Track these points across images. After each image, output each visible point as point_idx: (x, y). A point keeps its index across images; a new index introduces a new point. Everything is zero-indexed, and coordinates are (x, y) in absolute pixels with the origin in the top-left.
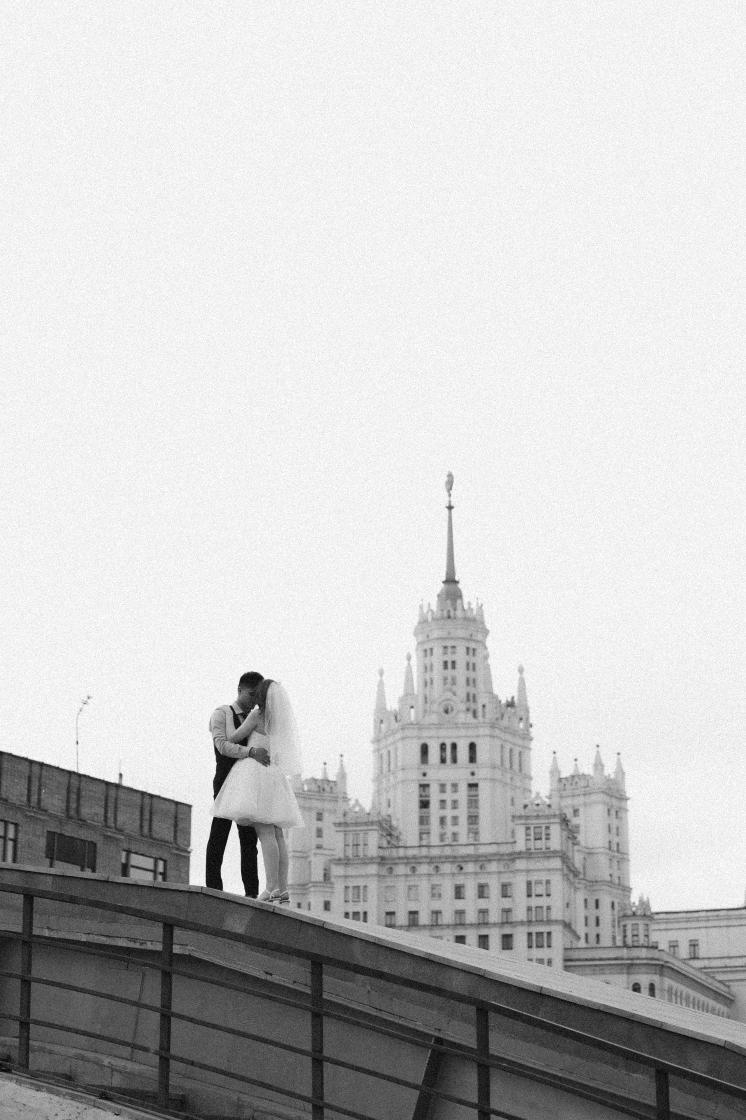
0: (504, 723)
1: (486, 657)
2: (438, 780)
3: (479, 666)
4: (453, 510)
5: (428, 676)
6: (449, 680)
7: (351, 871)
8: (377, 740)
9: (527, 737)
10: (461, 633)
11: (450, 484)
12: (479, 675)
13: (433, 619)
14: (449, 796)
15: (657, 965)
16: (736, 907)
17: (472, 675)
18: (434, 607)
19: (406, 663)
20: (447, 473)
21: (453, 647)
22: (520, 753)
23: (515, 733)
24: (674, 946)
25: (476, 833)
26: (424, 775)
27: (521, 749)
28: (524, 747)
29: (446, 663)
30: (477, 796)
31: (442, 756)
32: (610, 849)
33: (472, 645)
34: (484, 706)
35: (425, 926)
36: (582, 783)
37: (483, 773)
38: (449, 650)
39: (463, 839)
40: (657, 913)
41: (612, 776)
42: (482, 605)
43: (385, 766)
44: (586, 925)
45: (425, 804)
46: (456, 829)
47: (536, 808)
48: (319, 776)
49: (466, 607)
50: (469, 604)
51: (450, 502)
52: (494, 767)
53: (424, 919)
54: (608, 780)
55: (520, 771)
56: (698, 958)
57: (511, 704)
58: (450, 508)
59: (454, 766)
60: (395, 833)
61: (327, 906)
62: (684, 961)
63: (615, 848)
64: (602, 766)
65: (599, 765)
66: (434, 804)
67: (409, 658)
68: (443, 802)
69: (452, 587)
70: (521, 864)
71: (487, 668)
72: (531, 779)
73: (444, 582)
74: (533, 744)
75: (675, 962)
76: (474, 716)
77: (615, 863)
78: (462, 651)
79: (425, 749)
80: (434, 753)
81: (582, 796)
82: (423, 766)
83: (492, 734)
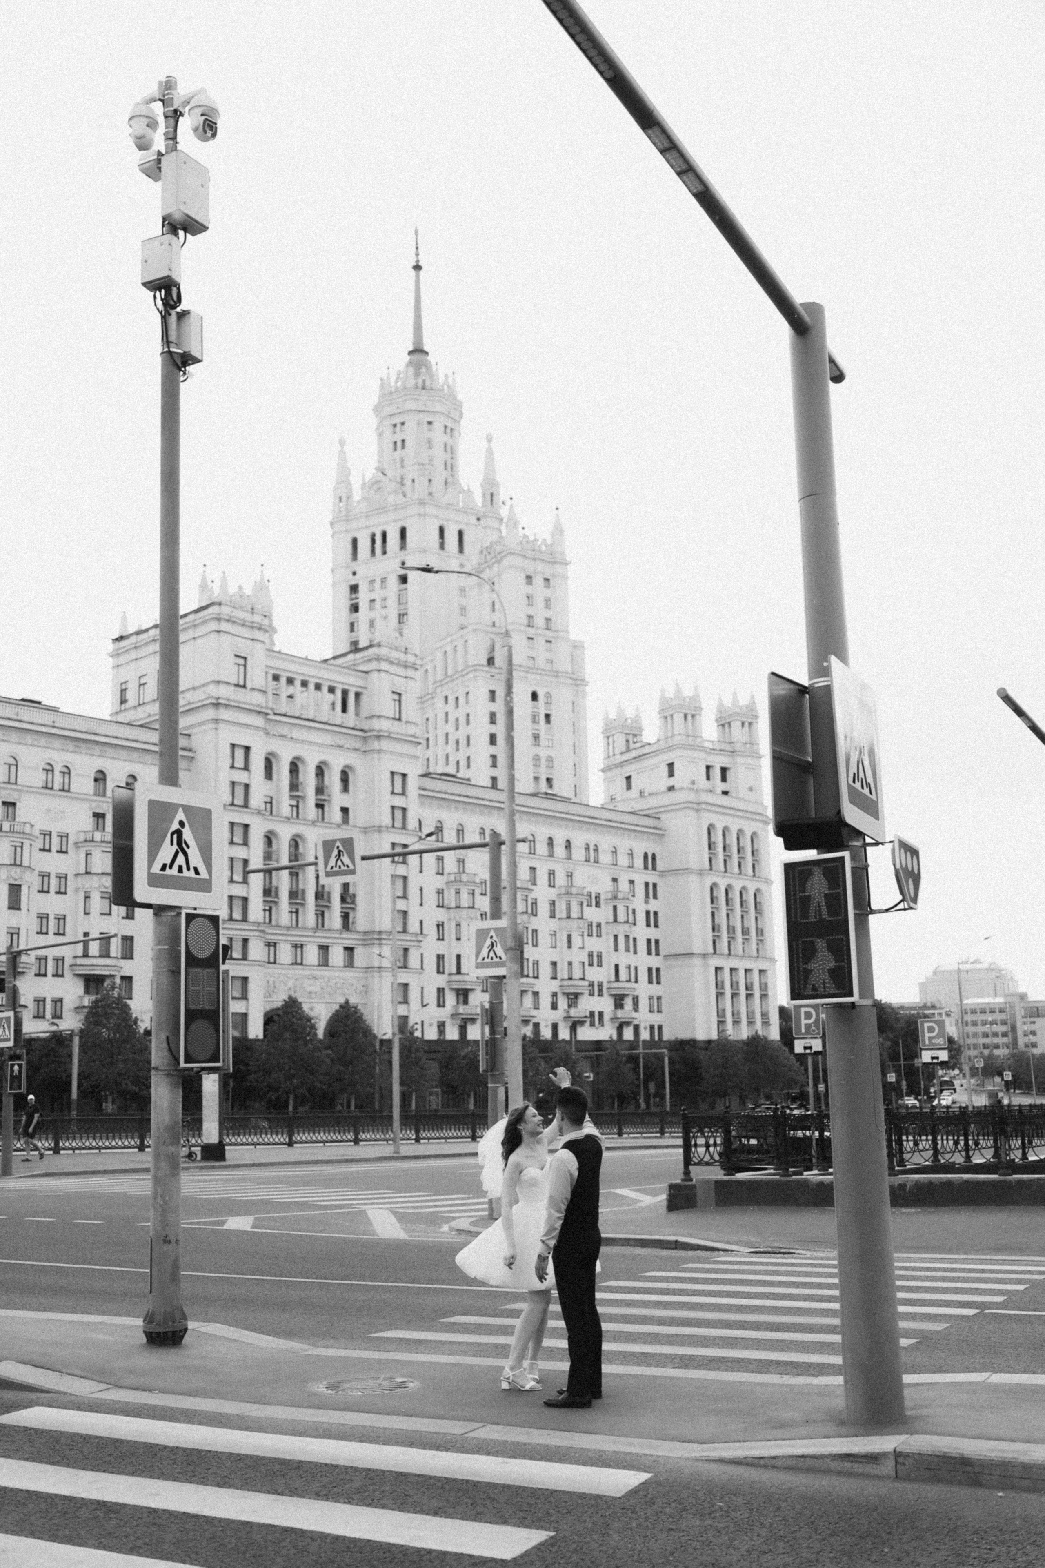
2: (368, 577)
4: (422, 273)
9: (491, 515)
10: (410, 405)
14: (377, 595)
26: (354, 574)
29: (395, 444)
30: (406, 589)
31: (372, 549)
34: (413, 481)
37: (413, 561)
41: (547, 537)
45: (355, 608)
51: (418, 261)
52: (428, 552)
54: (540, 543)
58: (417, 268)
59: (385, 557)
66: (363, 606)
68: (372, 602)
69: (417, 357)
76: (404, 496)
77: (540, 642)
78: (411, 426)
79: (355, 542)
80: (364, 546)
81: (496, 565)
82: (354, 564)
83: (422, 511)
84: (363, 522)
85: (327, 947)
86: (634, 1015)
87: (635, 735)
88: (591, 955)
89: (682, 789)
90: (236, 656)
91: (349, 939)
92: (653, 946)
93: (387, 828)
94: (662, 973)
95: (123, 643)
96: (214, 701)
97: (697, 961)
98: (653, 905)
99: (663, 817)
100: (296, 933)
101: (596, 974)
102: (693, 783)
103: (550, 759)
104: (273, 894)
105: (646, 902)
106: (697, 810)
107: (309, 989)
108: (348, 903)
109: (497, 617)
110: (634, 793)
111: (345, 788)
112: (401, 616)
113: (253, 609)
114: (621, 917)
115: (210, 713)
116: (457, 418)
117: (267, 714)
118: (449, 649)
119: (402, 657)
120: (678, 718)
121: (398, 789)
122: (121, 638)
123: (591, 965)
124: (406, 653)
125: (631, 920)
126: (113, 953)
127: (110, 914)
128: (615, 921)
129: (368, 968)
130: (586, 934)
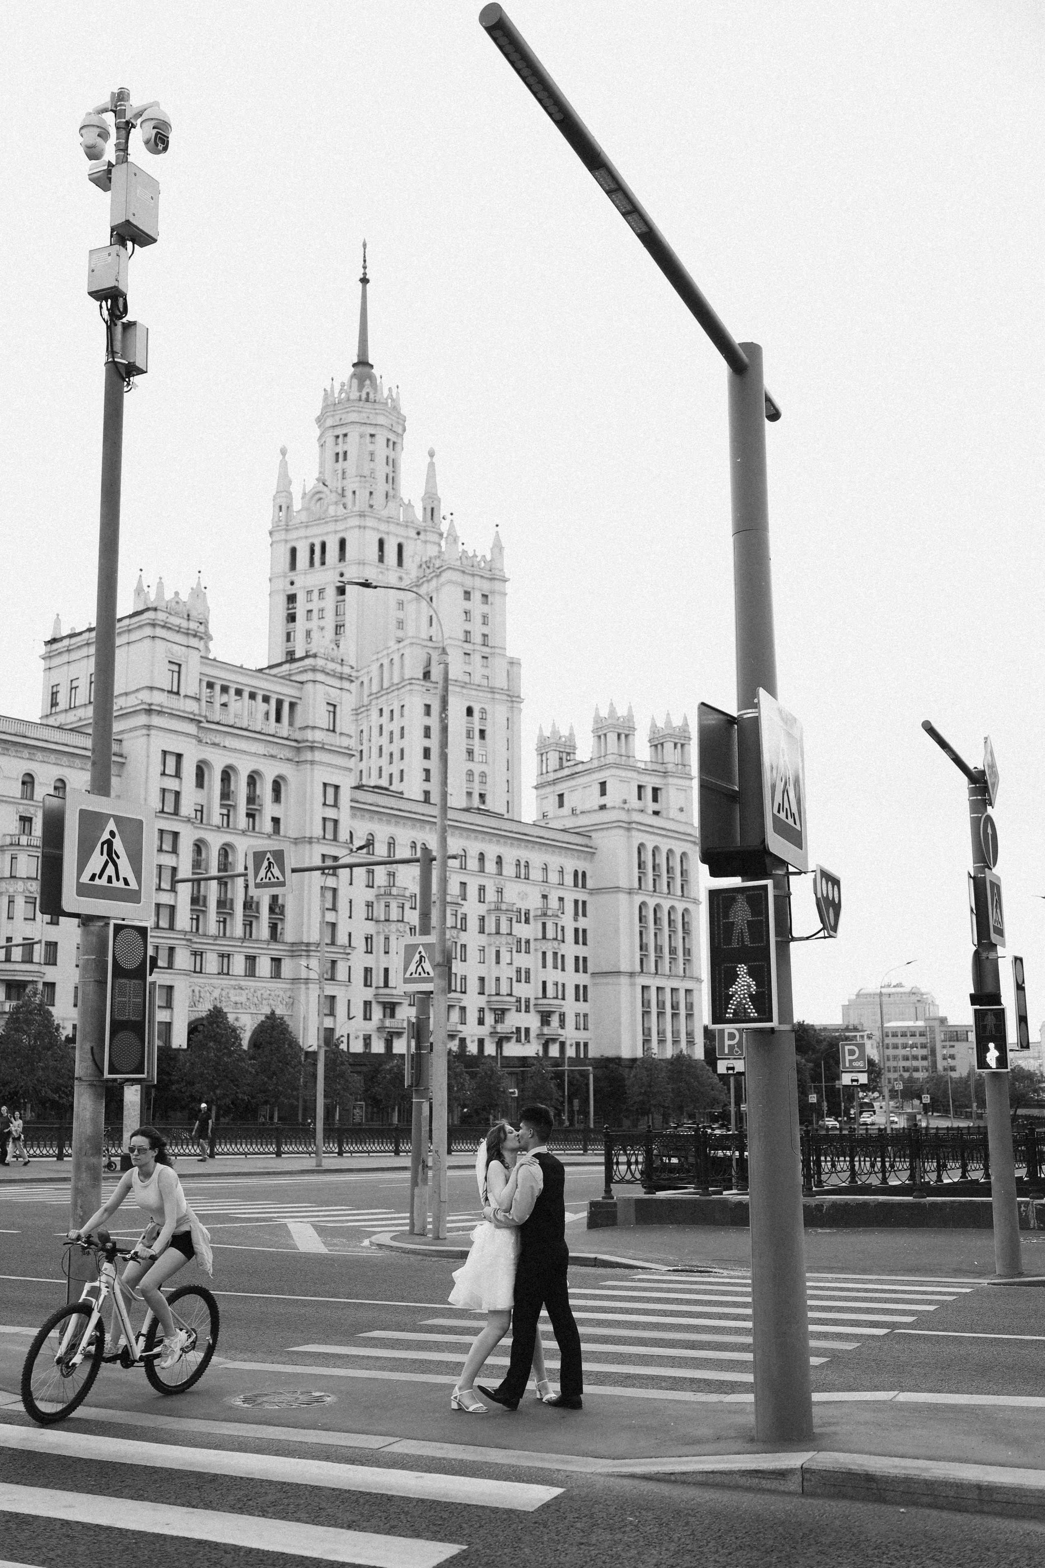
0: (388, 512)
2: (305, 588)
4: (368, 285)
9: (431, 530)
10: (353, 417)
14: (315, 606)
21: (345, 435)
23: (407, 525)
26: (292, 583)
29: (337, 455)
30: (344, 600)
31: (310, 559)
32: (467, 641)
34: (354, 492)
37: (352, 573)
38: (341, 437)
41: (487, 555)
45: (292, 618)
51: (365, 274)
52: (363, 563)
54: (480, 559)
59: (323, 568)
66: (300, 616)
68: (310, 612)
69: (360, 369)
76: (345, 508)
77: (477, 658)
78: (353, 437)
79: (293, 551)
80: (303, 556)
81: (435, 580)
82: (292, 573)
83: (362, 524)
84: (302, 533)
85: (255, 957)
86: (560, 1031)
87: (568, 754)
88: (519, 971)
89: (614, 808)
90: (170, 662)
91: (277, 950)
92: (581, 964)
93: (318, 839)
94: (589, 990)
95: (55, 646)
96: (147, 707)
97: (624, 980)
98: (582, 923)
99: (593, 834)
100: (223, 943)
101: (522, 990)
102: (625, 802)
103: (483, 775)
104: (201, 903)
105: (576, 920)
106: (628, 829)
107: (233, 999)
108: (277, 914)
109: (433, 631)
110: (566, 810)
111: (277, 798)
112: (339, 628)
113: (188, 616)
114: (550, 934)
115: (142, 719)
116: (400, 431)
117: (200, 722)
118: (386, 662)
119: (338, 668)
120: (612, 737)
121: (330, 800)
122: (54, 641)
123: (519, 981)
124: (342, 665)
125: (559, 938)
126: (36, 959)
127: (34, 919)
128: (544, 938)
129: (295, 980)
130: (514, 950)
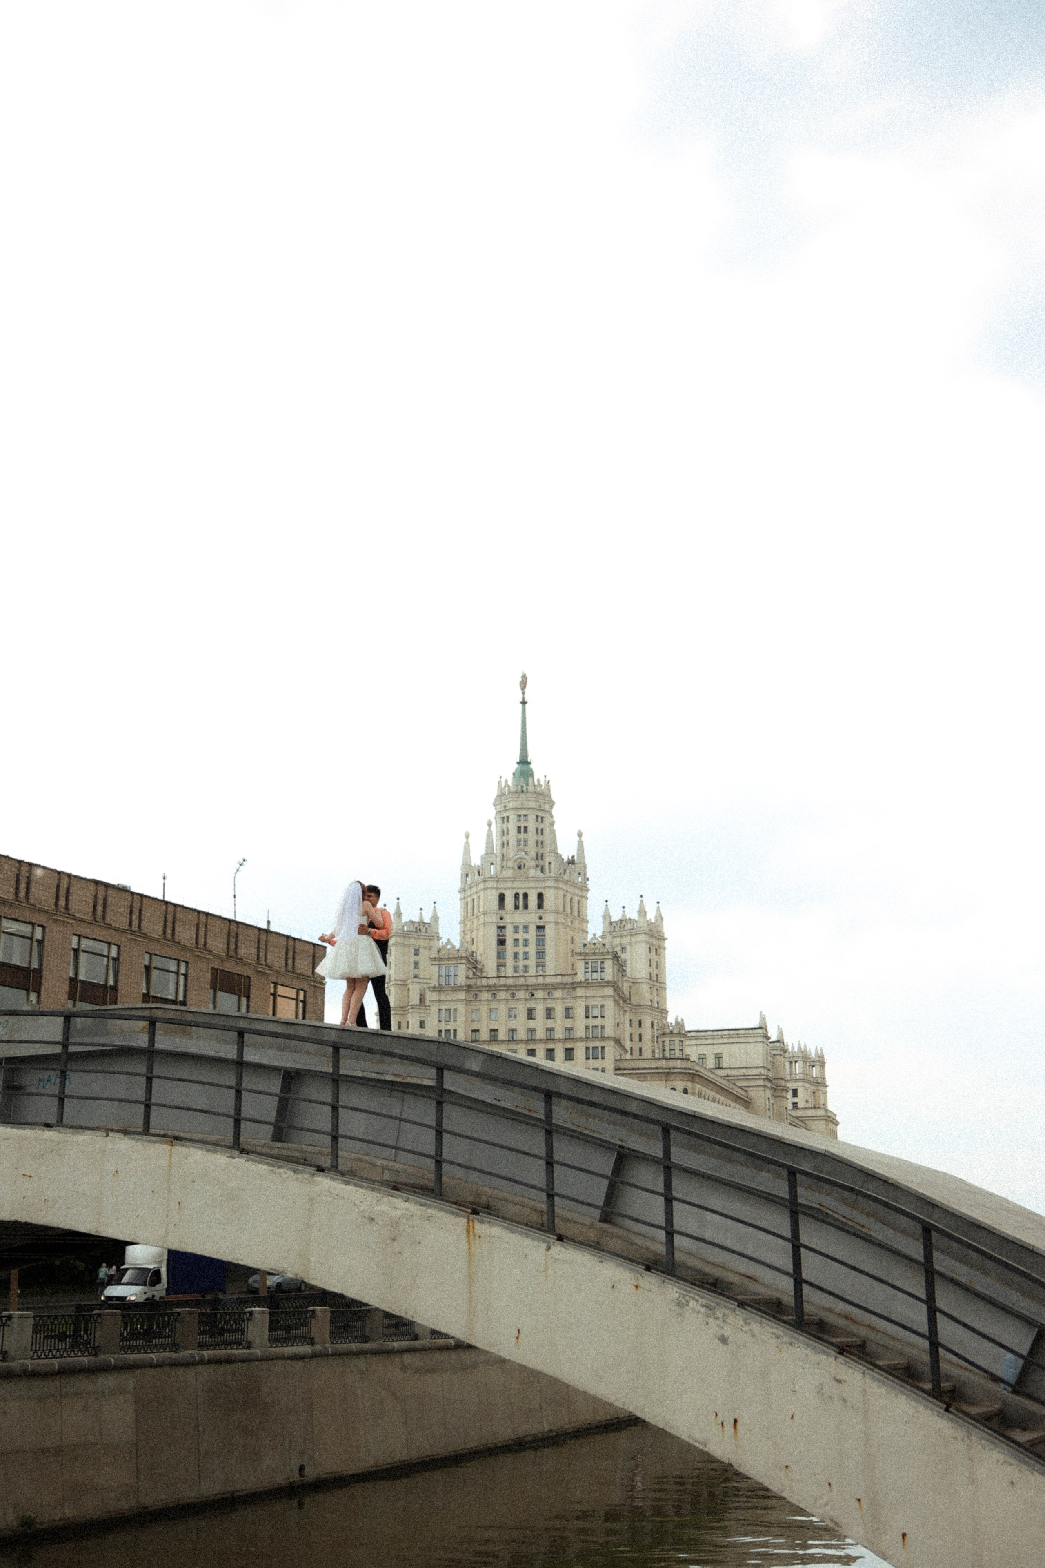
0: (566, 877)
1: (552, 824)
2: (513, 923)
3: (546, 832)
4: (526, 705)
5: (505, 839)
6: (522, 843)
7: (443, 997)
8: (463, 890)
9: (584, 888)
10: (532, 804)
11: (524, 684)
12: (546, 838)
13: (509, 793)
14: (521, 936)
15: (689, 1073)
16: (753, 1027)
17: (540, 838)
18: (510, 783)
19: (487, 828)
20: (521, 675)
21: (525, 816)
22: (579, 902)
23: (574, 885)
24: (702, 1058)
25: (544, 966)
26: (502, 918)
27: (579, 898)
28: (582, 897)
29: (519, 828)
30: (544, 936)
31: (515, 905)
32: (651, 979)
33: (540, 814)
34: (550, 863)
35: (502, 1041)
36: (629, 926)
37: (549, 917)
38: (522, 817)
39: (532, 971)
40: (690, 1032)
41: (653, 921)
42: (549, 782)
43: (470, 911)
44: (631, 1040)
45: (501, 942)
46: (527, 962)
47: (593, 946)
48: (417, 919)
49: (536, 783)
50: (539, 780)
51: (524, 698)
52: (558, 913)
53: (502, 1035)
54: (649, 923)
55: (579, 916)
56: (721, 1068)
57: (571, 862)
58: (524, 703)
59: (527, 911)
60: (479, 966)
61: (422, 1024)
62: (710, 1070)
63: (655, 979)
64: (645, 912)
65: (642, 912)
66: (509, 942)
67: (490, 825)
68: (516, 940)
69: (525, 767)
70: (580, 992)
71: (553, 832)
72: (587, 922)
73: (518, 763)
74: (589, 895)
75: (702, 1070)
76: (542, 871)
79: (502, 898)
80: (509, 901)
82: (501, 912)
84: (509, 885)
